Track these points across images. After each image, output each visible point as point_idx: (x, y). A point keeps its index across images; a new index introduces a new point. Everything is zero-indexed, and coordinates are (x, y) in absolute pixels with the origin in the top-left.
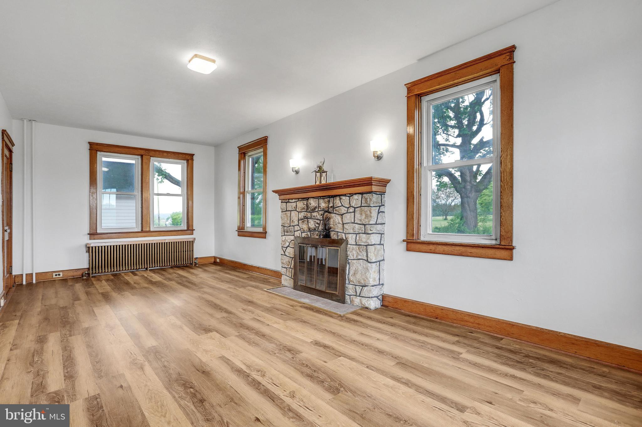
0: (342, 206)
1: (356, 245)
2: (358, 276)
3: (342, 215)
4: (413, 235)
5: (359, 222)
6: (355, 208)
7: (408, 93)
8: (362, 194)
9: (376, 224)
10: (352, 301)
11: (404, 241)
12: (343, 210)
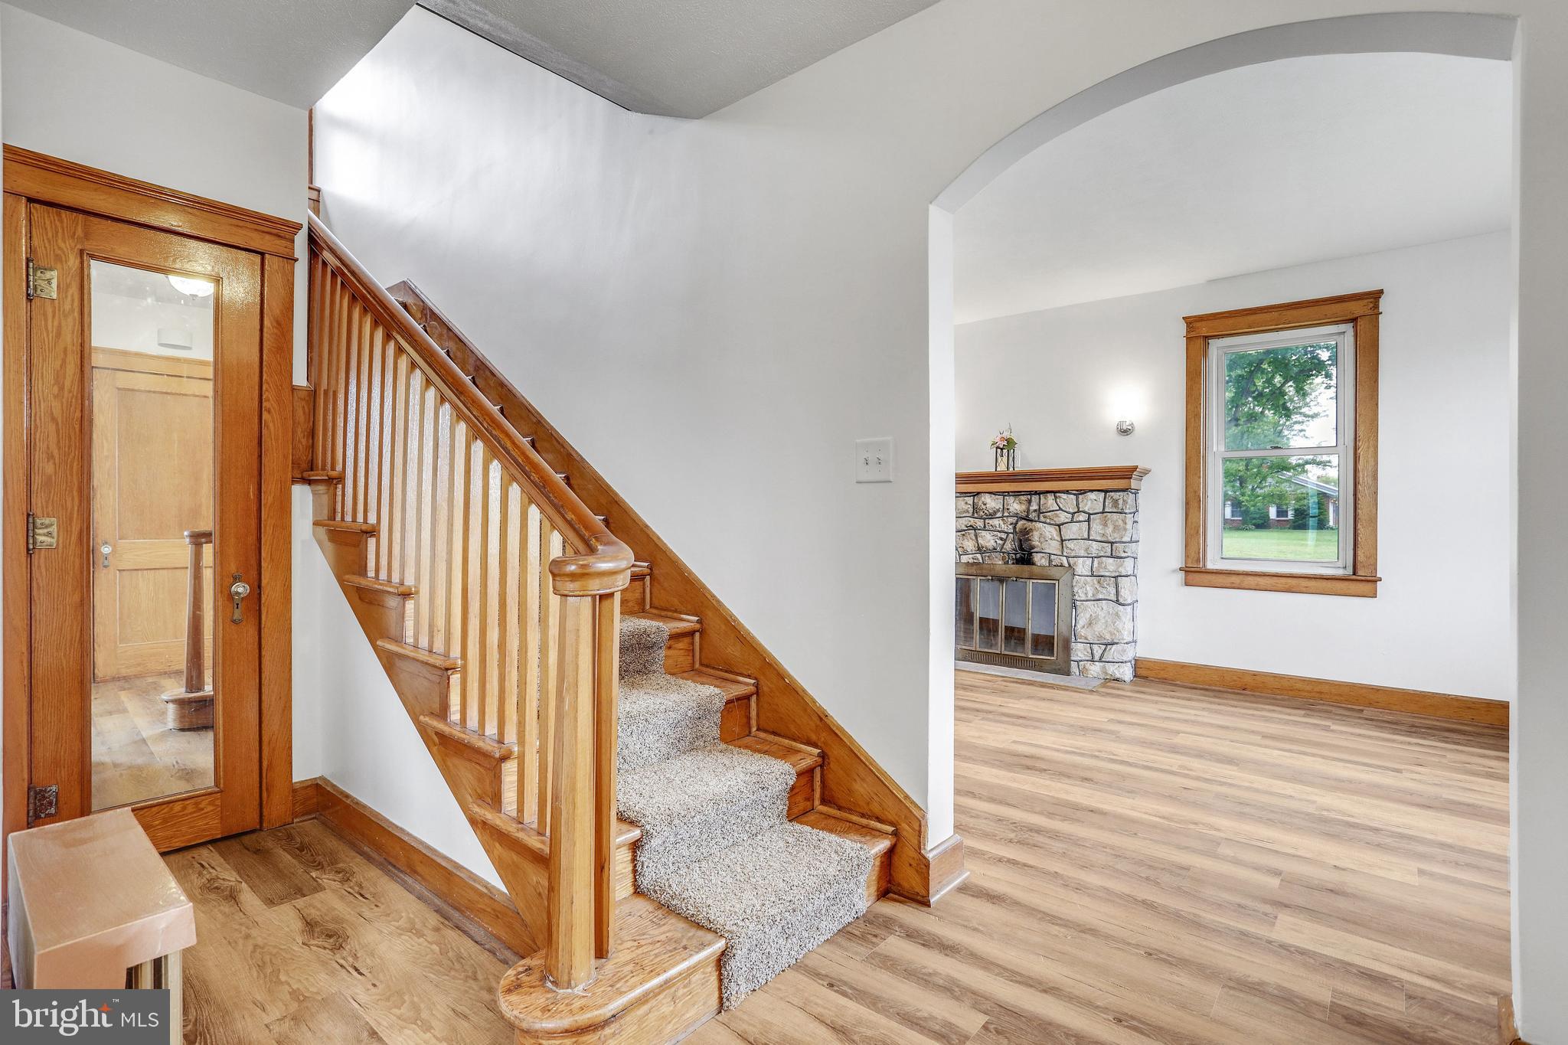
0: (1060, 509)
1: (1092, 575)
2: (1099, 628)
3: (1059, 526)
4: (1198, 560)
5: (1099, 539)
6: (1090, 514)
7: (1188, 332)
8: (1106, 491)
9: (1131, 542)
10: (1083, 672)
11: (1181, 569)
12: (1063, 517)
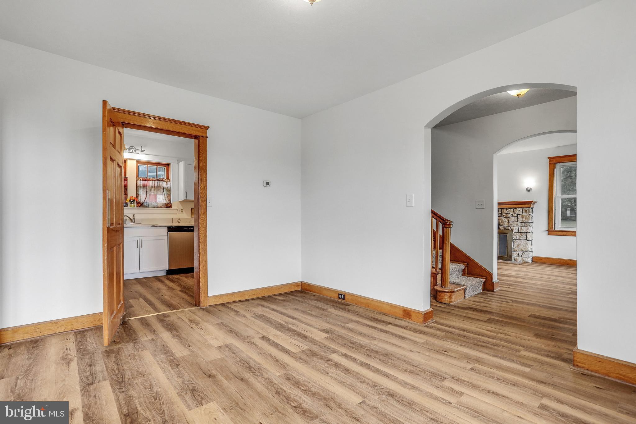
0: (508, 213)
1: (519, 232)
2: (521, 247)
3: (508, 218)
4: (553, 228)
5: (521, 222)
6: (518, 215)
7: (549, 162)
8: (523, 208)
9: (531, 222)
10: (516, 260)
11: (547, 230)
12: (509, 215)
